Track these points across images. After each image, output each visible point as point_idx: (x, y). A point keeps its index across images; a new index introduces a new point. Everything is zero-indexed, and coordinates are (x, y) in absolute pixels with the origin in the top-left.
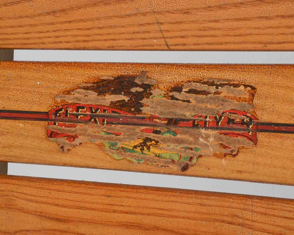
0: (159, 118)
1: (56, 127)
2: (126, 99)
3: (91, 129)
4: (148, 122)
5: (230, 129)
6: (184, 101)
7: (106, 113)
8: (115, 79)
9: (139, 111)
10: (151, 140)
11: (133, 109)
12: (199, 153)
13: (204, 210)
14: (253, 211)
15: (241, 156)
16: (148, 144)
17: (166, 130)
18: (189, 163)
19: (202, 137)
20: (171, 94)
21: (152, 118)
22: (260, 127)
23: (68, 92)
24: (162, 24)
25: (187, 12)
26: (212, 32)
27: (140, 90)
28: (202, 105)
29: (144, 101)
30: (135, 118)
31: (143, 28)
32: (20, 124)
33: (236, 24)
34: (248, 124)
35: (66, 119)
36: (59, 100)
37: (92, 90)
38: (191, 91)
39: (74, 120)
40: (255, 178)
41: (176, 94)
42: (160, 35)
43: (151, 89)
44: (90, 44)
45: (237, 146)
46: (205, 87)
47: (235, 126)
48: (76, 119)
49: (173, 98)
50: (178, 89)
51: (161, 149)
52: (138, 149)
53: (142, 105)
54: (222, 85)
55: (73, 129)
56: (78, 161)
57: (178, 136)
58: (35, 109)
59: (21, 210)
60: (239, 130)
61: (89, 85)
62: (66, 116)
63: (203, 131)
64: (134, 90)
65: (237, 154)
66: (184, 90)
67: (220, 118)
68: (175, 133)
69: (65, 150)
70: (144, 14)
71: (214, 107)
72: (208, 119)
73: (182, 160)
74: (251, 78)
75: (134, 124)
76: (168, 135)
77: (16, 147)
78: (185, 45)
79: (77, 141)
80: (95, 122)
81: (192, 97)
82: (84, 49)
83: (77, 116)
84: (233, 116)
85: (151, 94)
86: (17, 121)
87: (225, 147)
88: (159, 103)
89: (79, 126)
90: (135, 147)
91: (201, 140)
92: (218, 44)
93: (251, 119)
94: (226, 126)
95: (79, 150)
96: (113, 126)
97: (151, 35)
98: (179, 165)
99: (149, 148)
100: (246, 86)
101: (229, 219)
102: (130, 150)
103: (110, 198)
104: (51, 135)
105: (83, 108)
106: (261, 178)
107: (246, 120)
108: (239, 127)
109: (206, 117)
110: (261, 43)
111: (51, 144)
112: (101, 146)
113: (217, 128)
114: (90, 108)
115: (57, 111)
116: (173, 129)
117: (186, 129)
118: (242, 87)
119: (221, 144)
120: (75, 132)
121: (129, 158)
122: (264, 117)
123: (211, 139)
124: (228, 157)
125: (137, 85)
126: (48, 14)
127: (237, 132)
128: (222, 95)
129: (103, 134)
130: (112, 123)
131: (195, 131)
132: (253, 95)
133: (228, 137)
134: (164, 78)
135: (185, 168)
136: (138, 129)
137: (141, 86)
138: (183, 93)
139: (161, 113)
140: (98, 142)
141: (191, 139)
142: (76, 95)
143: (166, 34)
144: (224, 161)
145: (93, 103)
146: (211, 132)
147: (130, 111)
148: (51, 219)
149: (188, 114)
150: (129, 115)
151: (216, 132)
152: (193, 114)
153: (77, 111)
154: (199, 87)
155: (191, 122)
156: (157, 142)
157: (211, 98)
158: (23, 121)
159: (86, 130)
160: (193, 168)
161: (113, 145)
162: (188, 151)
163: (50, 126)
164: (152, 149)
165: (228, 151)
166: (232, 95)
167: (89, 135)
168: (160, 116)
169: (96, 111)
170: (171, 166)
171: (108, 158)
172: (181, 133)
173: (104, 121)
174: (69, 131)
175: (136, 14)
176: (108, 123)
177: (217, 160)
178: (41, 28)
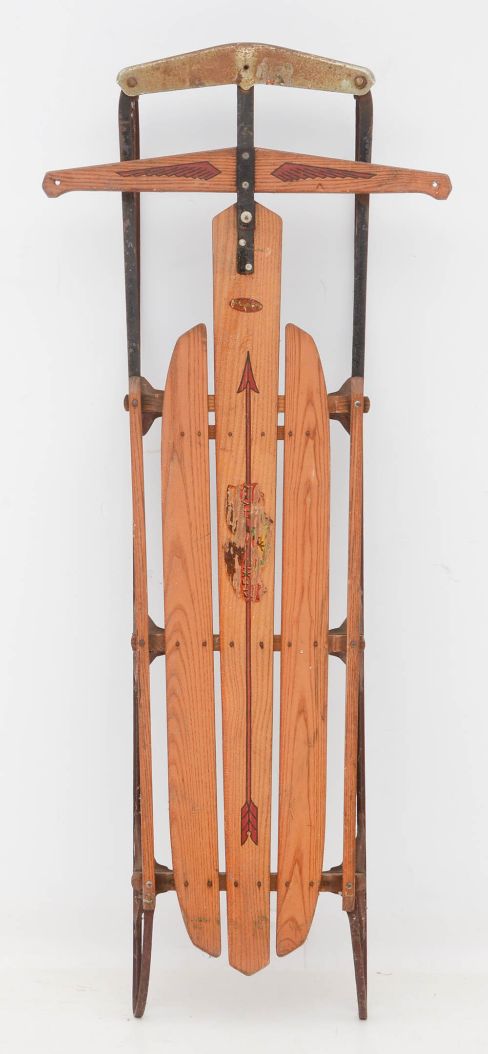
0: (246, 537)
1: (254, 596)
2: (237, 556)
3: (254, 576)
4: (248, 544)
5: (250, 498)
6: (237, 524)
7: (245, 568)
8: (226, 563)
9: (243, 549)
10: (258, 541)
11: (242, 552)
12: (263, 514)
13: (292, 510)
14: (291, 483)
15: (264, 491)
16: (260, 543)
17: (252, 533)
18: (269, 519)
19: (255, 513)
20: (233, 531)
21: (246, 542)
22: (248, 482)
23: (235, 590)
24: (197, 538)
25: (191, 525)
26: (201, 510)
27: (232, 548)
28: (239, 513)
29: (238, 546)
30: (247, 551)
31: (200, 549)
32: (253, 617)
33: (196, 498)
34: (247, 488)
35: (249, 591)
36: (239, 596)
37: (233, 577)
38: (232, 521)
39: (249, 586)
40: (274, 483)
41: (233, 529)
42: (203, 539)
43: (231, 543)
44: (209, 579)
45: (258, 493)
46: (229, 512)
47: (249, 494)
48: (249, 585)
49: (235, 530)
50: (230, 527)
51: (262, 535)
52: (263, 548)
53: (240, 547)
54: (228, 503)
55: (254, 586)
56: (271, 583)
57: (255, 526)
58: (244, 609)
59: (299, 614)
60: (250, 493)
61: (230, 578)
62: (247, 591)
63: (252, 512)
64: (232, 553)
65: (263, 493)
66: (231, 524)
67: (245, 503)
68: (254, 528)
69: (265, 590)
70: (192, 548)
71: (239, 508)
72: (246, 510)
73: (267, 523)
74: (224, 488)
75: (250, 551)
76: (255, 532)
77: (265, 619)
78: (207, 525)
79: (261, 584)
80: (250, 574)
81: (235, 519)
82: (211, 582)
83: (247, 585)
84: (244, 497)
85: (234, 543)
86: (252, 620)
87: (259, 500)
88: (238, 537)
89: (252, 583)
90: (262, 550)
91: (256, 513)
92: (207, 507)
93: (245, 487)
94: (249, 499)
95: (265, 583)
96: (252, 563)
97: (203, 543)
98: (270, 524)
99: (262, 542)
100: (228, 490)
101: (296, 496)
102: (264, 553)
103: (290, 563)
104: (258, 599)
105: (242, 581)
106: (274, 481)
107: (245, 489)
108: (249, 493)
109: (245, 511)
110: (206, 484)
111: (263, 598)
112: (263, 570)
113: (250, 505)
114: (243, 577)
115: (245, 596)
116: (251, 529)
117: (251, 522)
118: (228, 492)
119: (258, 502)
120: (256, 585)
121: (268, 553)
122: (243, 480)
123: (256, 508)
124: (264, 498)
125: (230, 551)
126: (193, 603)
127: (251, 494)
128: (233, 503)
129: (256, 569)
130: (250, 564)
131: (252, 516)
132: (232, 486)
133: (254, 499)
134: (225, 535)
135: (271, 521)
136: (252, 549)
137: (230, 549)
138: (232, 525)
139: (243, 536)
140: (260, 572)
141: (256, 519)
142: (236, 585)
143: (202, 536)
144: (267, 500)
145: (240, 575)
146: (252, 508)
147: (243, 554)
148: (302, 596)
149: (244, 521)
150: (245, 554)
151: (252, 505)
152: (243, 518)
153: (244, 584)
154: (229, 516)
155: (248, 519)
156: (259, 538)
157: (235, 509)
158: (251, 616)
159: (255, 579)
160: (271, 517)
161: (262, 563)
162: (262, 520)
163: (253, 600)
164: (263, 541)
165: (261, 498)
166: (233, 497)
167: (257, 577)
168: (245, 536)
169: (244, 573)
170: (271, 529)
171: (269, 565)
172: (254, 524)
173: (249, 569)
174: (255, 589)
175: (192, 553)
176: (250, 567)
177: (267, 504)
178: (201, 608)
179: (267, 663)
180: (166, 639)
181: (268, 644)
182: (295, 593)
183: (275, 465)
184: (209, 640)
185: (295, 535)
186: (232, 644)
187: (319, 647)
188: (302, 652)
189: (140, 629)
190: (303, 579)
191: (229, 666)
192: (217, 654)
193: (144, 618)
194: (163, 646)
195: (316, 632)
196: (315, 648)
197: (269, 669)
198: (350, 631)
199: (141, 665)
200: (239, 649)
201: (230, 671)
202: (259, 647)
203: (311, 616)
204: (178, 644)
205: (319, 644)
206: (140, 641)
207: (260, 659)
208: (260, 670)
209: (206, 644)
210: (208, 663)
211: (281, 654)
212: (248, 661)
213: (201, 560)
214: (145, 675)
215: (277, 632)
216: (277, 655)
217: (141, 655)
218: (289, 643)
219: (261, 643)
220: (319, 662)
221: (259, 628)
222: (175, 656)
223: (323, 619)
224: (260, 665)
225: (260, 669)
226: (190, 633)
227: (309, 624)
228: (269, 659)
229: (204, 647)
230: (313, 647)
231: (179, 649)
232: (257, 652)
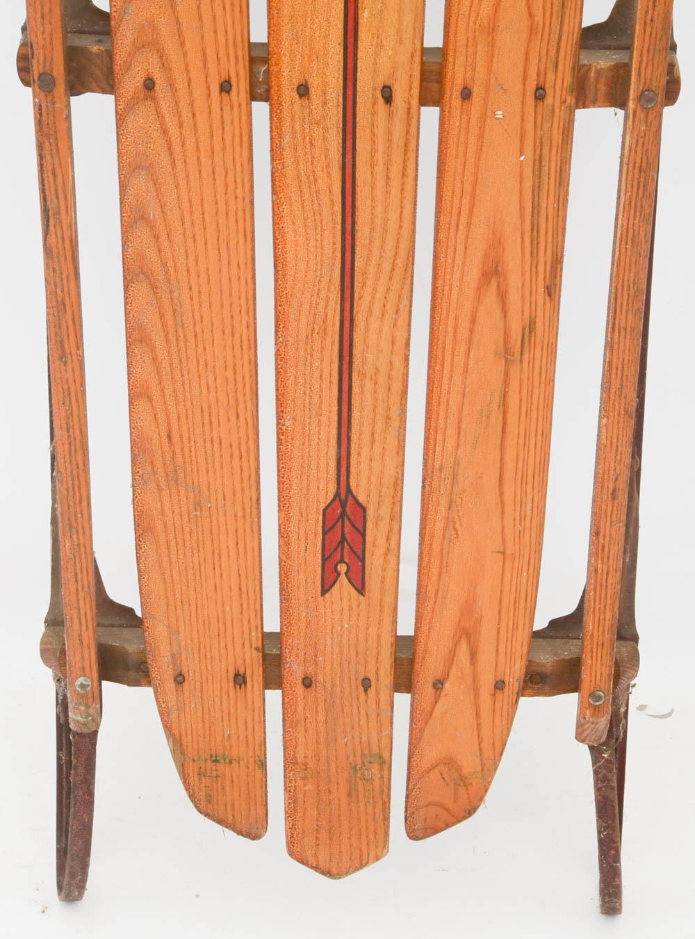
32: (364, 16)
86: (361, 21)
158: (360, 11)
179: (402, 145)
180: (117, 69)
181: (406, 86)
184: (238, 75)
186: (303, 91)
187: (549, 100)
188: (499, 114)
189: (41, 43)
191: (295, 150)
192: (261, 110)
193: (50, 12)
194: (108, 83)
195: (544, 60)
196: (536, 106)
197: (405, 162)
198: (641, 62)
199: (47, 143)
200: (325, 104)
201: (297, 162)
202: (381, 101)
203: (531, 15)
204: (149, 85)
205: (549, 92)
206: (40, 75)
207: (380, 132)
208: (381, 161)
209: (231, 86)
210: (237, 140)
211: (442, 112)
212: (349, 136)
214: (58, 170)
215: (434, 38)
216: (430, 116)
217: (44, 114)
218: (465, 88)
219: (385, 87)
220: (546, 142)
221: (380, 46)
222: (143, 118)
223: (566, 21)
224: (381, 147)
225: (380, 158)
226: (185, 55)
227: (524, 36)
228: (408, 132)
229: (223, 93)
230: (530, 101)
231: (154, 99)
232: (373, 114)
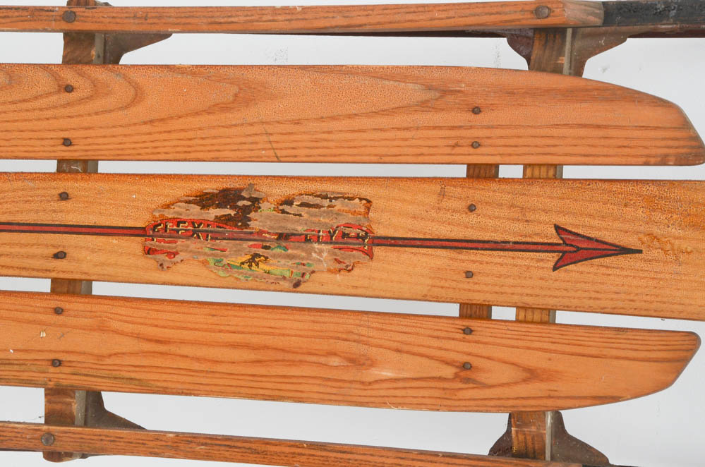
0: (268, 233)
1: (154, 244)
2: (233, 213)
3: (193, 244)
4: (256, 237)
5: (344, 244)
6: (296, 215)
7: (210, 228)
8: (220, 191)
9: (247, 226)
10: (260, 256)
11: (240, 224)
12: (312, 268)
13: (317, 327)
14: (369, 327)
15: (356, 271)
16: (257, 260)
17: (276, 245)
18: (301, 279)
19: (315, 252)
20: (281, 208)
21: (261, 232)
22: (376, 241)
23: (168, 206)
24: (271, 134)
25: (298, 123)
26: (325, 144)
27: (248, 203)
28: (314, 219)
29: (252, 215)
30: (242, 233)
31: (250, 139)
32: (114, 241)
33: (349, 136)
34: (363, 238)
35: (166, 234)
36: (157, 214)
37: (194, 203)
38: (303, 205)
39: (175, 235)
40: (371, 293)
41: (287, 208)
42: (269, 146)
43: (259, 203)
44: (192, 155)
45: (352, 261)
46: (318, 201)
47: (350, 241)
48: (176, 235)
49: (283, 212)
50: (289, 202)
51: (271, 265)
52: (246, 266)
53: (250, 220)
54: (336, 198)
55: (174, 245)
56: (179, 279)
57: (290, 251)
58: (130, 224)
59: (116, 332)
60: (354, 244)
61: (191, 198)
62: (166, 231)
63: (316, 246)
64: (240, 203)
65: (352, 269)
66: (295, 203)
67: (334, 232)
68: (286, 248)
69: (165, 267)
70: (252, 124)
71: (327, 221)
72: (321, 234)
73: (294, 276)
74: (366, 191)
75: (241, 240)
76: (278, 251)
77: (109, 265)
78: (296, 156)
79: (178, 258)
80: (199, 237)
81: (304, 211)
82: (185, 160)
83: (178, 231)
84: (347, 231)
85: (260, 208)
86: (110, 238)
87: (339, 262)
88: (268, 217)
89: (180, 242)
90: (243, 263)
91: (314, 255)
92: (331, 156)
93: (366, 233)
94: (341, 240)
95: (180, 267)
96: (218, 241)
97: (259, 146)
98: (290, 281)
99: (257, 265)
100: (361, 199)
101: (344, 336)
102: (237, 267)
103: (215, 318)
104: (149, 251)
105: (185, 223)
106: (377, 293)
107: (362, 234)
108: (355, 241)
109: (319, 231)
110: (376, 155)
111: (150, 262)
112: (205, 263)
113: (331, 243)
114: (192, 223)
115: (156, 226)
116: (284, 244)
117: (297, 244)
118: (357, 201)
119: (336, 259)
120: (176, 248)
121: (236, 275)
122: (380, 231)
123: (325, 254)
124: (342, 272)
125: (244, 199)
126: (145, 123)
127: (352, 246)
128: (336, 208)
129: (207, 250)
130: (217, 239)
131: (308, 246)
132: (369, 209)
133: (342, 252)
134: (274, 191)
135: (297, 285)
136: (246, 245)
137: (248, 199)
138: (294, 206)
139: (271, 227)
140: (202, 258)
141: (303, 254)
142: (177, 209)
143: (275, 145)
144: (338, 277)
145: (196, 218)
146: (324, 247)
147: (236, 226)
148: (150, 340)
149: (301, 229)
150: (236, 230)
151: (330, 247)
152: (305, 228)
153: (178, 226)
154: (311, 200)
155: (303, 236)
156: (266, 258)
157: (324, 212)
158: (117, 237)
159: (188, 247)
160: (306, 284)
161: (219, 262)
162: (300, 267)
163: (148, 242)
164: (261, 265)
165: (342, 266)
166: (346, 208)
167: (191, 251)
168: (270, 231)
169: (199, 226)
170: (282, 283)
171: (213, 276)
172: (292, 249)
173: (207, 236)
174: (169, 247)
175: (242, 125)
176: (212, 239)
177: (331, 276)
178: (136, 138)
179: (24, 265)
180: (80, 67)
181: (64, 269)
182: (156, 326)
183: (406, 296)
184: (75, 151)
185: (268, 330)
186: (64, 197)
187: (52, 369)
188: (43, 334)
189: (96, 15)
190: (183, 342)
191: (23, 190)
192: (51, 166)
193: (117, 23)
194: (70, 60)
195: (79, 365)
196: (48, 360)
197: (12, 267)
198: (73, 433)
199: (26, 14)
200: (54, 211)
201: (14, 191)
202: (56, 251)
203: (110, 356)
204: (69, 89)
205: (58, 370)
206: (74, 13)
207: (34, 250)
208: (12, 250)
209: (68, 146)
210: (31, 149)
211: (47, 294)
212: (31, 228)
213: (228, 140)
214: (8, 20)
215: (99, 288)
216: (44, 285)
217: (47, 13)
218: (62, 310)
219: (65, 254)
220: (23, 368)
221: (93, 251)
222: (46, 83)
223: (104, 380)
224: (23, 251)
225: (16, 250)
226: (89, 115)
227: (96, 351)
228: (34, 269)
229: (62, 141)
230: (52, 356)
231: (59, 91)
232: (47, 246)
